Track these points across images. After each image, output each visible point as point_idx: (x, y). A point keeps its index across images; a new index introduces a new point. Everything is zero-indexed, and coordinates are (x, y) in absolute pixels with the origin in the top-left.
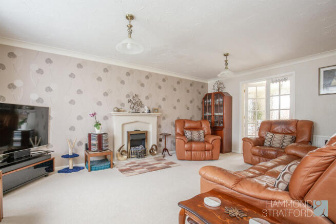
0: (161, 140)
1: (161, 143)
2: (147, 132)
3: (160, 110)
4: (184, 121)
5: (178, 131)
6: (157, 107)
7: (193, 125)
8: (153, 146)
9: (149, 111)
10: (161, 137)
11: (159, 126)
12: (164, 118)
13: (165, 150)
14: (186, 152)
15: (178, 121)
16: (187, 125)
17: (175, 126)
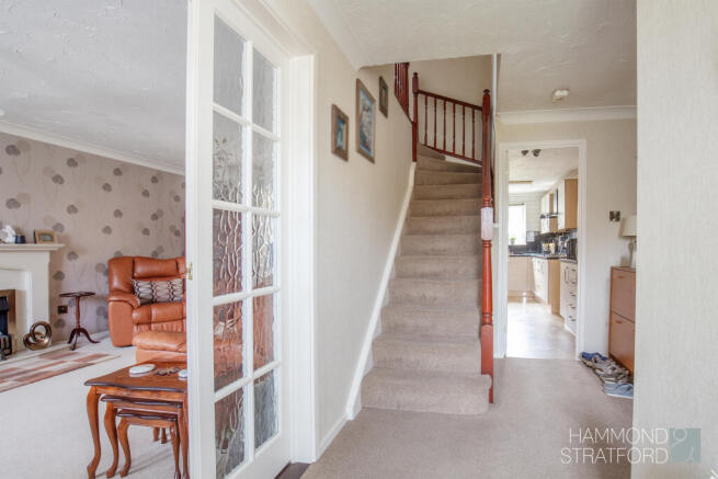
0: (62, 310)
1: (64, 316)
2: (13, 293)
3: (56, 234)
4: (133, 261)
5: (116, 283)
6: (49, 229)
7: (156, 268)
8: (35, 326)
9: (21, 239)
10: (65, 301)
11: (57, 276)
12: (73, 255)
13: (78, 331)
14: (135, 328)
15: (117, 260)
16: (140, 270)
17: (108, 273)
